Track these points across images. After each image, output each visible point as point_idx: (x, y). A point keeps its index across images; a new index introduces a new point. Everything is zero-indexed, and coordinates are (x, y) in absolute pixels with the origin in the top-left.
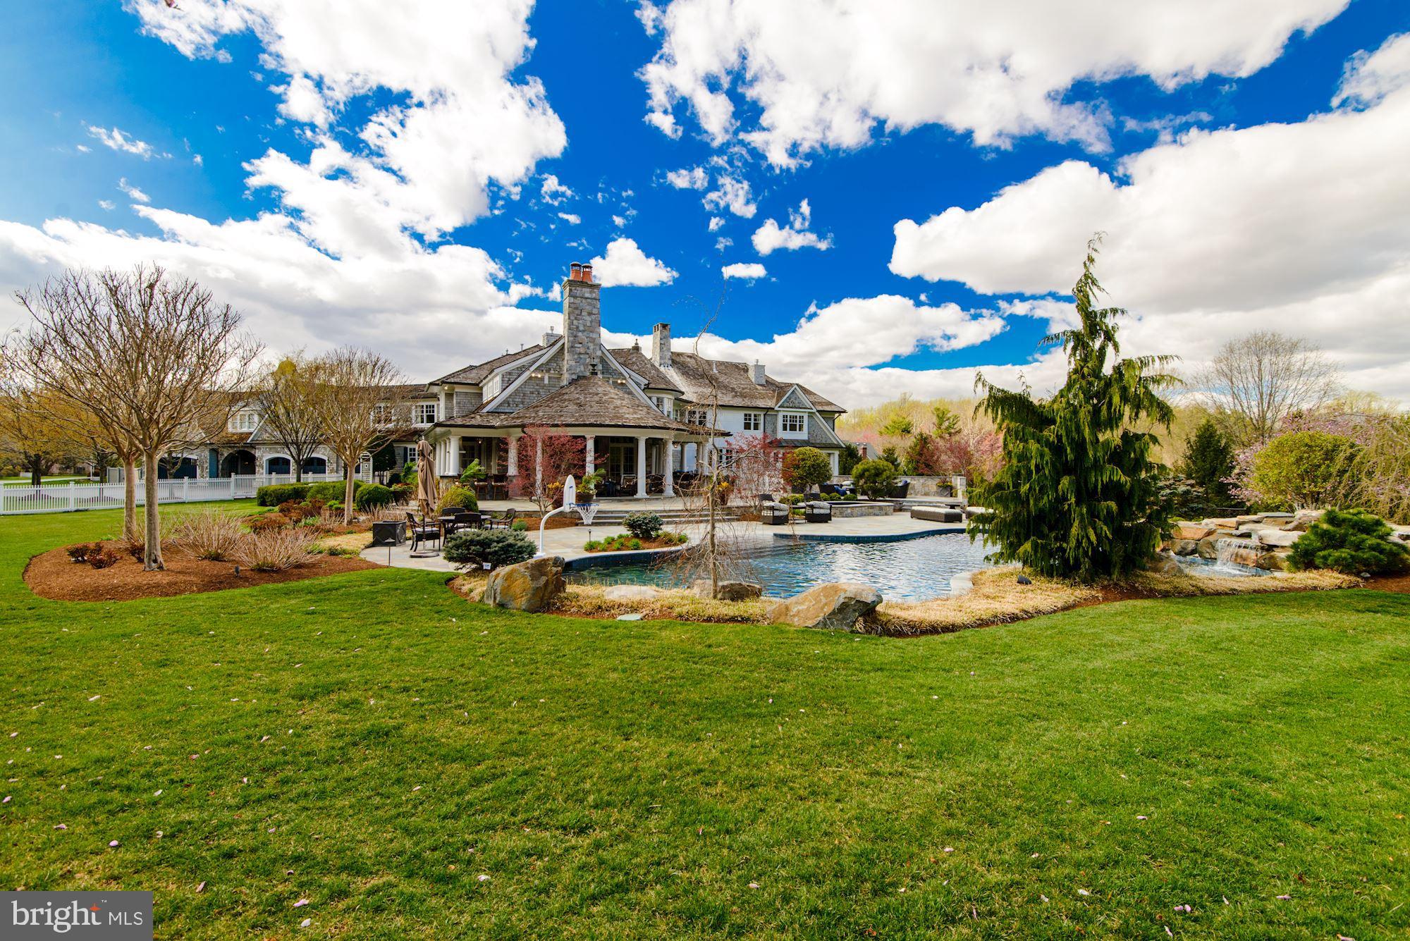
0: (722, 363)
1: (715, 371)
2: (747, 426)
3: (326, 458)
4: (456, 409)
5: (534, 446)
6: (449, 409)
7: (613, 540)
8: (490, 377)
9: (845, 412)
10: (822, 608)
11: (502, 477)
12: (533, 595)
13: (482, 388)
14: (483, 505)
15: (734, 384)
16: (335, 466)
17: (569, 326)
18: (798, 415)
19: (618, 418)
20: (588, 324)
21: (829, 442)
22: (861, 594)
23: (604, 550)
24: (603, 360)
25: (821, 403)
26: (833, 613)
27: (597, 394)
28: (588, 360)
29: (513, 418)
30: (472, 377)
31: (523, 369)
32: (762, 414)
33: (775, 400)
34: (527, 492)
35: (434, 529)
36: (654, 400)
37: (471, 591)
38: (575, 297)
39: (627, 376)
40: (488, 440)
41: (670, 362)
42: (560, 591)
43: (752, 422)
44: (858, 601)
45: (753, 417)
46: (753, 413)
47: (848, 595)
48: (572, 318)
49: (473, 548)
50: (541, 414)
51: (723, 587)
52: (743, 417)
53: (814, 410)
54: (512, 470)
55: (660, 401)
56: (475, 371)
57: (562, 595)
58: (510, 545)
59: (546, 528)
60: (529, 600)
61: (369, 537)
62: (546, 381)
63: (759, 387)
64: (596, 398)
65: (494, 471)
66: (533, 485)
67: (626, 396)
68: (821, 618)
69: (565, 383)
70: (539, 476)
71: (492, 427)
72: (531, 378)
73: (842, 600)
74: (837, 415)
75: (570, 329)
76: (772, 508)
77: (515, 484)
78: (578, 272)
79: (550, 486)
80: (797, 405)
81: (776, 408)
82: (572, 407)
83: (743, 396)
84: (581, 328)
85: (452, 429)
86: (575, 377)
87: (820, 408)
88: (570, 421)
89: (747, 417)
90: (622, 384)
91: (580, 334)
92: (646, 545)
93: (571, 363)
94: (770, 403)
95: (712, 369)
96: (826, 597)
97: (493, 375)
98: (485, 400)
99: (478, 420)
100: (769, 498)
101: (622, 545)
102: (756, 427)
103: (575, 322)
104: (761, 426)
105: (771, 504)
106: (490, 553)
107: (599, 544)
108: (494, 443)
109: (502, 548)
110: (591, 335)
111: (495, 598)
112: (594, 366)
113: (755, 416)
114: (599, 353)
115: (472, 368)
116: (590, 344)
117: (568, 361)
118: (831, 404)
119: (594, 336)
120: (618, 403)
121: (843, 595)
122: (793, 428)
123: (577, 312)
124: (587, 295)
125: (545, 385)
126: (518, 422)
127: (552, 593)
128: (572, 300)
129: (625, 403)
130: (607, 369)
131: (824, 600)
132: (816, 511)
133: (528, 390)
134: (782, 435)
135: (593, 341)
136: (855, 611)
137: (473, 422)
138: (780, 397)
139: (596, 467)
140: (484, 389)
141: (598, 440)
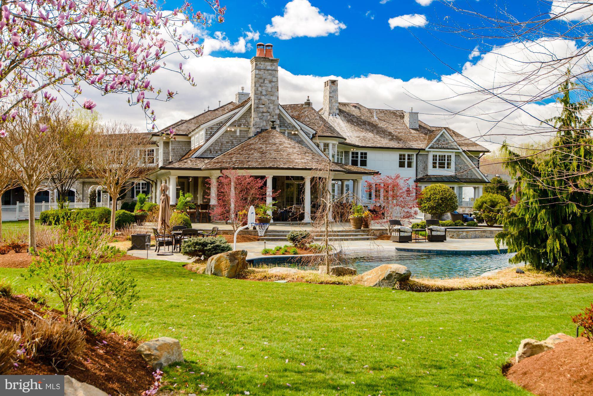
0: (382, 111)
1: (375, 118)
2: (402, 165)
3: (75, 190)
4: (171, 154)
5: (229, 184)
6: (166, 154)
7: (280, 248)
8: (197, 130)
9: (488, 151)
10: (379, 276)
11: (206, 206)
12: (231, 269)
13: (190, 138)
14: (195, 226)
15: (391, 129)
16: (81, 196)
17: (255, 91)
18: (446, 154)
19: (290, 162)
20: (270, 90)
21: (474, 177)
22: (398, 270)
23: (274, 254)
24: (280, 116)
25: (467, 145)
26: (384, 279)
27: (275, 144)
28: (269, 117)
29: (215, 163)
30: (183, 129)
31: (220, 125)
32: (415, 154)
33: (426, 142)
34: (225, 217)
35: (169, 239)
36: (322, 146)
37: (198, 269)
38: (260, 70)
39: (299, 128)
40: (196, 179)
41: (338, 112)
42: (244, 268)
43: (406, 161)
44: (397, 273)
45: (406, 157)
46: (406, 153)
47: (393, 270)
48: (257, 85)
49: (197, 247)
50: (234, 159)
51: (333, 269)
52: (398, 157)
53: (461, 151)
54: (213, 202)
55: (326, 146)
56: (185, 125)
57: (246, 270)
58: (218, 246)
59: (237, 242)
60: (228, 272)
61: (129, 244)
62: (238, 134)
63: (413, 131)
64: (274, 147)
65: (200, 202)
66: (228, 212)
67: (297, 145)
68: (377, 282)
69: (251, 135)
70: (233, 206)
71: (199, 169)
72: (227, 132)
73: (388, 273)
74: (481, 154)
75: (255, 94)
76: (399, 231)
77: (216, 212)
78: (261, 51)
79: (240, 213)
80: (445, 146)
81: (427, 149)
82: (257, 155)
83: (398, 139)
84: (264, 93)
85: (171, 171)
86: (259, 130)
87: (466, 149)
88: (255, 165)
89: (402, 157)
90: (295, 134)
91: (263, 98)
92: (301, 252)
93: (256, 119)
94: (422, 146)
95: (373, 117)
96: (381, 271)
97: (199, 129)
98: (193, 147)
99: (189, 164)
100: (398, 223)
101: (286, 251)
102: (410, 165)
103: (260, 89)
104: (414, 164)
105: (399, 227)
106: (206, 250)
107: (271, 250)
108: (200, 181)
109: (213, 247)
110: (272, 98)
111: (211, 271)
112: (273, 122)
113: (409, 155)
114: (277, 112)
115: (182, 122)
116: (270, 105)
117: (254, 118)
118: (476, 145)
119: (273, 98)
120: (291, 150)
121: (389, 270)
122: (442, 166)
123: (262, 81)
124: (269, 68)
125: (237, 137)
126: (218, 166)
127: (240, 269)
128: (257, 72)
129: (295, 150)
130: (283, 124)
131: (380, 273)
132: (434, 233)
133: (224, 140)
134: (432, 172)
135: (273, 102)
136: (395, 278)
137: (186, 166)
138: (430, 139)
139: (274, 199)
140: (192, 139)
141: (275, 179)
